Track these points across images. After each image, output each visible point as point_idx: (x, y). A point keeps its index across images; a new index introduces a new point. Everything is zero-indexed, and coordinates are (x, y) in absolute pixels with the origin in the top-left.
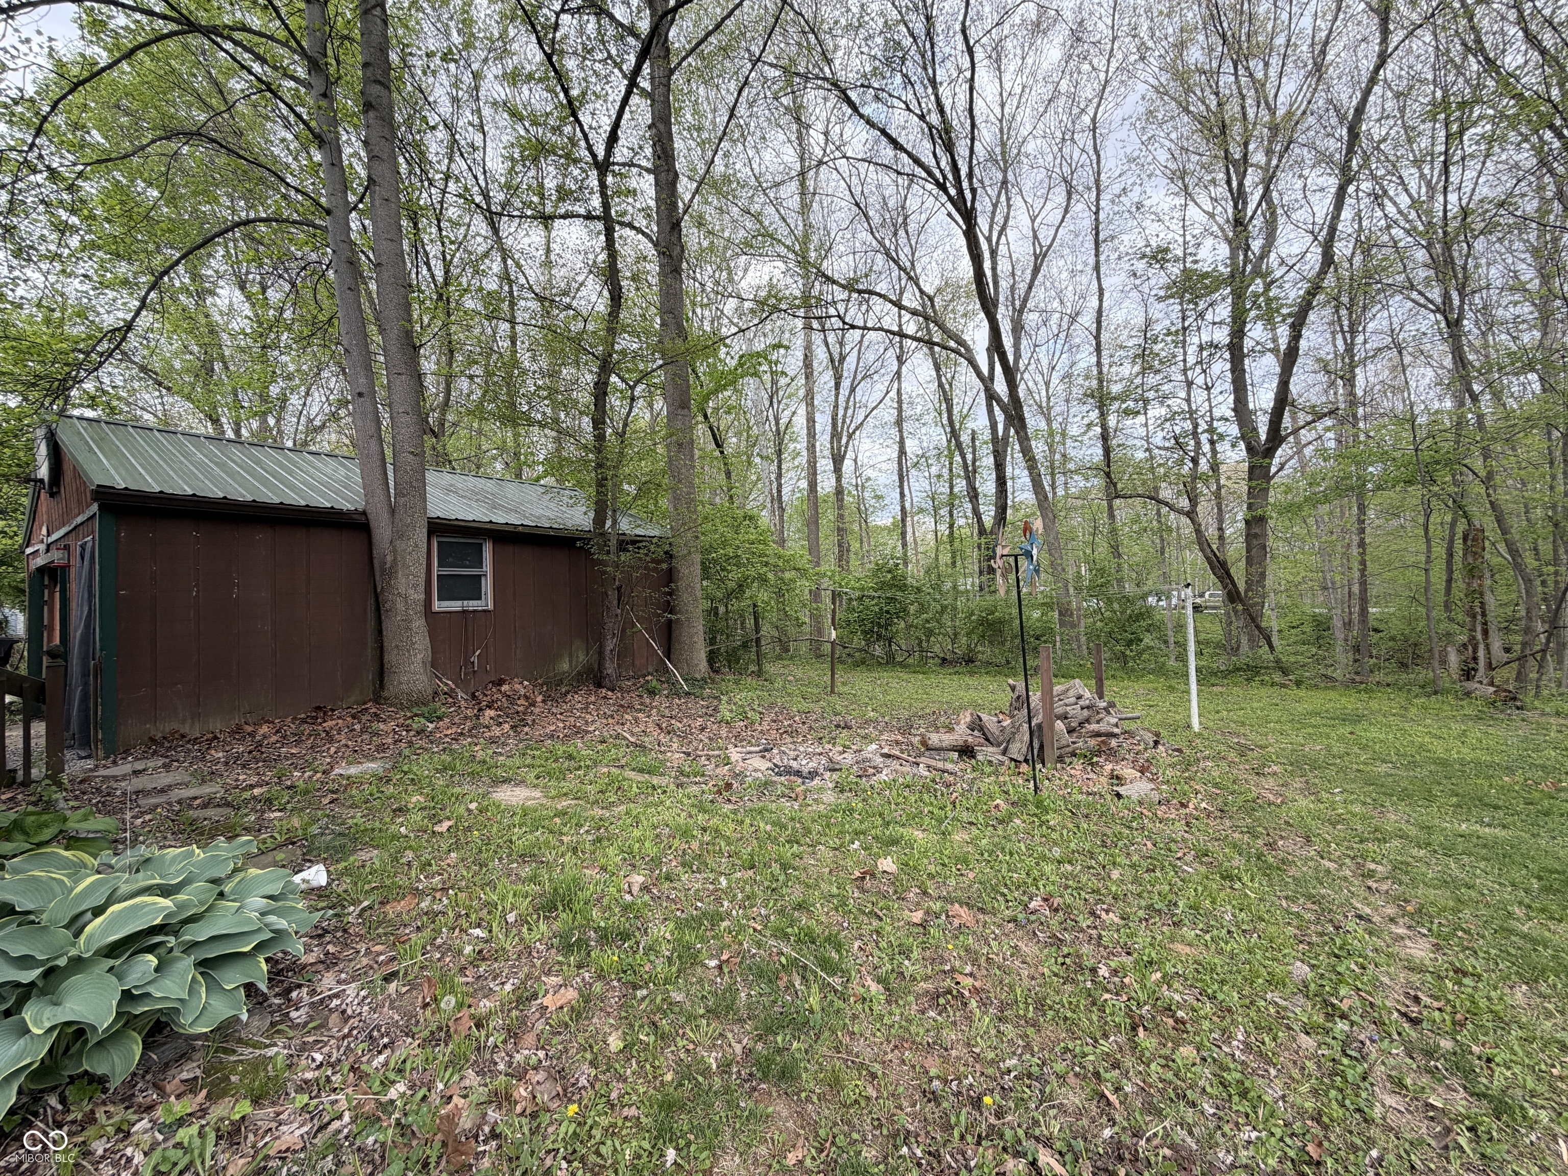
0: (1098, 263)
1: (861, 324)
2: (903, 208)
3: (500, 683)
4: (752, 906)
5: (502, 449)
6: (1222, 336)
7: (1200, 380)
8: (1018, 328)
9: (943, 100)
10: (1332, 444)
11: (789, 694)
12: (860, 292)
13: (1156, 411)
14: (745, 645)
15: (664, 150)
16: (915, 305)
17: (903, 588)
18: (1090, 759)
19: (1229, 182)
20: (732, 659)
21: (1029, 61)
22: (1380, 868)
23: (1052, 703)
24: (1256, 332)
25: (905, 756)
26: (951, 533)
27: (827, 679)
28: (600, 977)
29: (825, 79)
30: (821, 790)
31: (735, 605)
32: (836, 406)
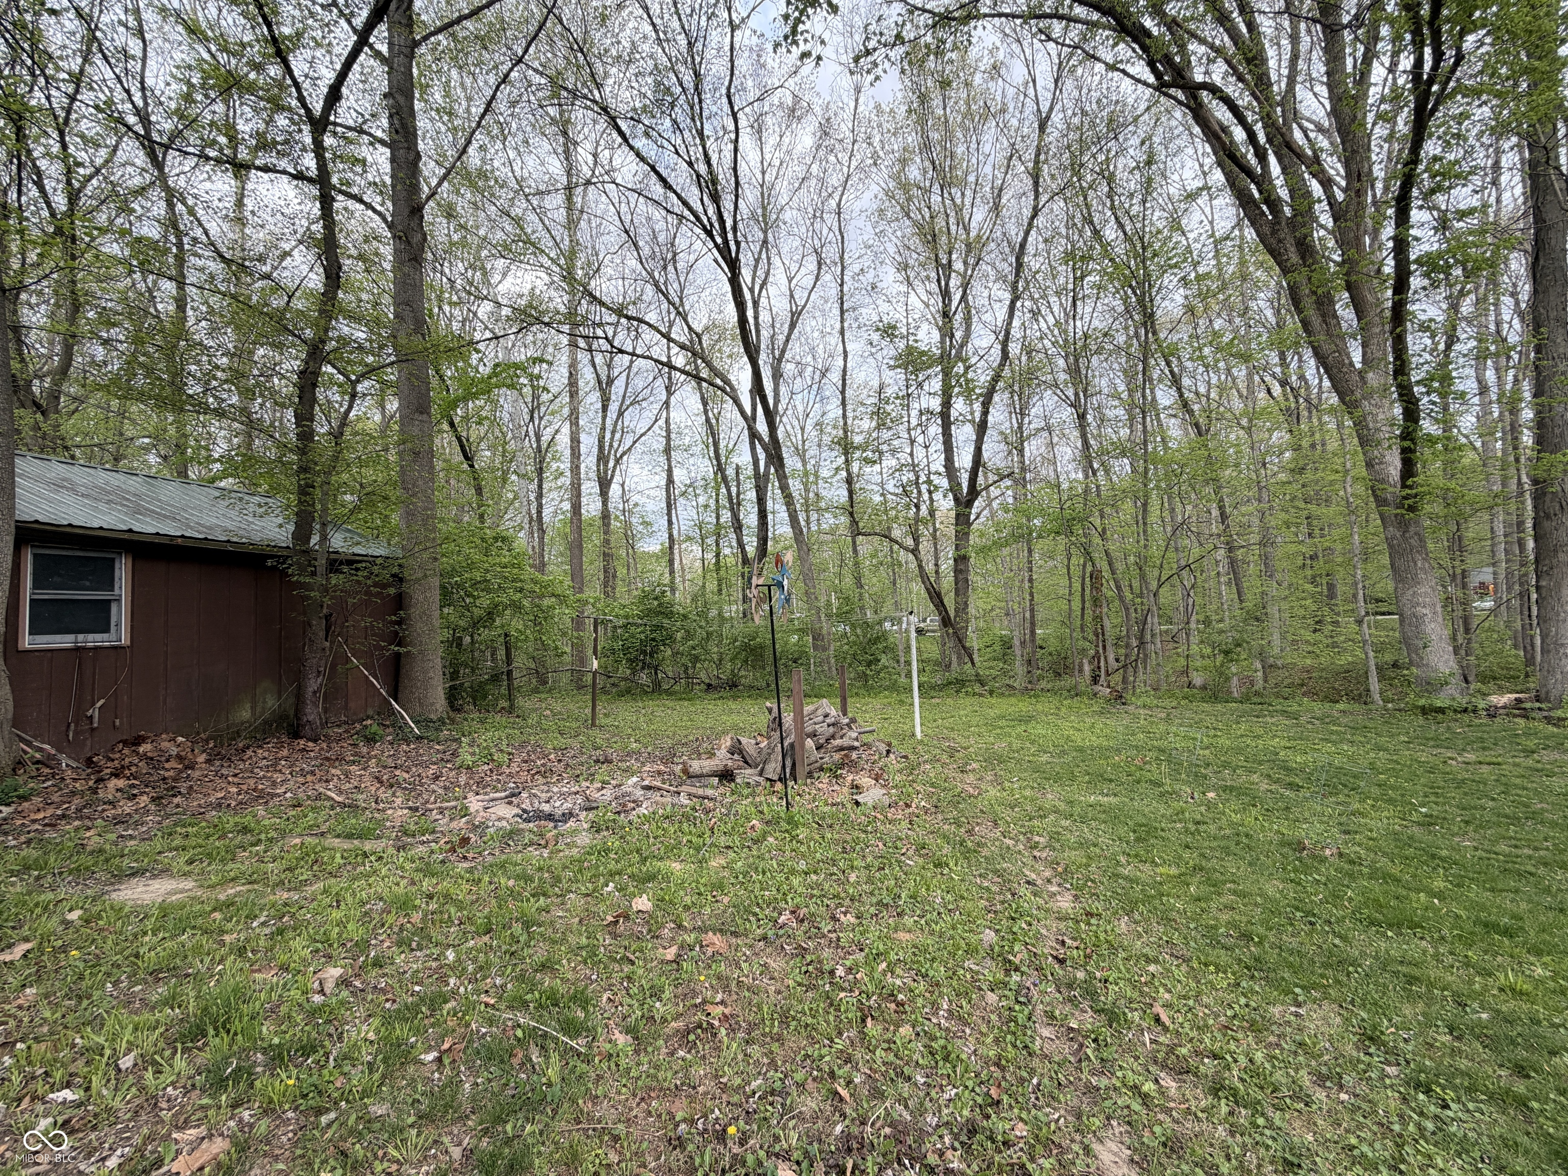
0: (842, 328)
1: (630, 350)
2: (673, 245)
3: (138, 741)
4: (485, 978)
5: (157, 437)
6: (935, 404)
7: (920, 439)
8: (777, 375)
9: (710, 152)
10: (1010, 500)
11: (544, 731)
12: (629, 318)
13: (889, 462)
14: (495, 678)
15: (404, 125)
16: (683, 339)
17: (669, 615)
18: (834, 773)
19: (939, 281)
20: (478, 695)
21: (786, 140)
22: (1042, 840)
23: (803, 723)
24: (959, 406)
25: (666, 786)
26: (718, 562)
27: (588, 711)
28: (267, 1111)
29: (594, 101)
30: (575, 832)
31: (485, 634)
32: (603, 429)
